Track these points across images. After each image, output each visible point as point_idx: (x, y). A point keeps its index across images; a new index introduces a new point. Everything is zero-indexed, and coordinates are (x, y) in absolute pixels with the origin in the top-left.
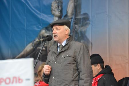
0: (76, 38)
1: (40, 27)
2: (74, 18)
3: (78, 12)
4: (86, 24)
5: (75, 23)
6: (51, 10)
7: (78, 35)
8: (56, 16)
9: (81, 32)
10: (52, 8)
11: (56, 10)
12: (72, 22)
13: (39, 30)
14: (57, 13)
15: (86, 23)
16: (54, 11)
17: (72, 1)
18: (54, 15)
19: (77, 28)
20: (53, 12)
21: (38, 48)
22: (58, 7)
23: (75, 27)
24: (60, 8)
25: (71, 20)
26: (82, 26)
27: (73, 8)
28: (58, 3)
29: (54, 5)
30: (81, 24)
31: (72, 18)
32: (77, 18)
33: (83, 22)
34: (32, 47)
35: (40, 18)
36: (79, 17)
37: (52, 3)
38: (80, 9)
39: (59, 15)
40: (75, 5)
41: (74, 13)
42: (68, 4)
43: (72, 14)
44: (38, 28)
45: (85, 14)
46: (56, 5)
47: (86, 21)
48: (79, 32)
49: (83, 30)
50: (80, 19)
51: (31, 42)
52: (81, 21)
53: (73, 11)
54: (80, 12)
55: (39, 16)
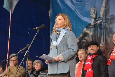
0: (106, 33)
1: (83, 26)
2: (104, 18)
3: (107, 14)
4: (113, 23)
5: (105, 22)
6: (90, 14)
7: (108, 30)
8: (93, 18)
9: (109, 28)
10: (91, 13)
11: (93, 14)
12: (103, 21)
13: (83, 28)
14: (94, 16)
15: (113, 21)
16: (92, 14)
17: (103, 7)
18: (91, 18)
19: (107, 25)
20: (91, 16)
21: (82, 41)
22: (95, 12)
23: (105, 25)
24: (96, 12)
25: (103, 20)
26: (110, 24)
27: (104, 12)
28: (95, 9)
29: (92, 11)
30: (110, 22)
31: (103, 19)
32: (106, 19)
33: (111, 21)
34: (79, 41)
35: (83, 20)
36: (108, 18)
37: (91, 10)
38: (109, 12)
39: (95, 17)
40: (105, 9)
41: (105, 15)
42: (101, 9)
43: (103, 16)
44: (82, 27)
45: (112, 15)
46: (94, 10)
47: (113, 20)
48: (108, 28)
49: (111, 27)
50: (109, 19)
51: (78, 37)
52: (110, 20)
53: (104, 14)
54: (109, 14)
55: (83, 19)
